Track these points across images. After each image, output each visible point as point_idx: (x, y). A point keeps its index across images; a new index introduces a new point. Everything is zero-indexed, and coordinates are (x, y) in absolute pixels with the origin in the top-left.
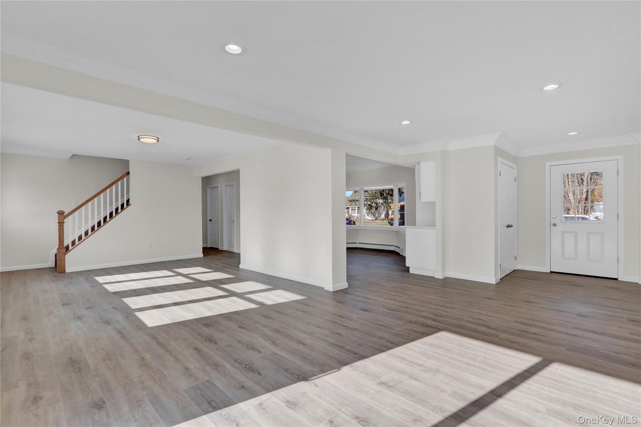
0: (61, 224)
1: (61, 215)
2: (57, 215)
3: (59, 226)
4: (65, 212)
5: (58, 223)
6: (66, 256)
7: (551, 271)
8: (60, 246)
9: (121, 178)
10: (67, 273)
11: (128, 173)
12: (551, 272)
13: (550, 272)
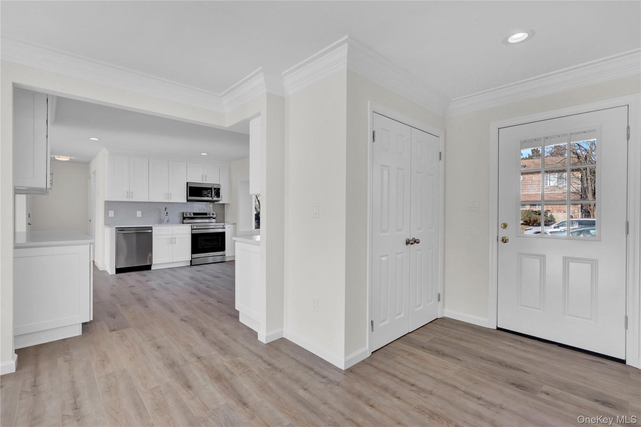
7: (498, 327)
12: (498, 329)
13: (496, 328)
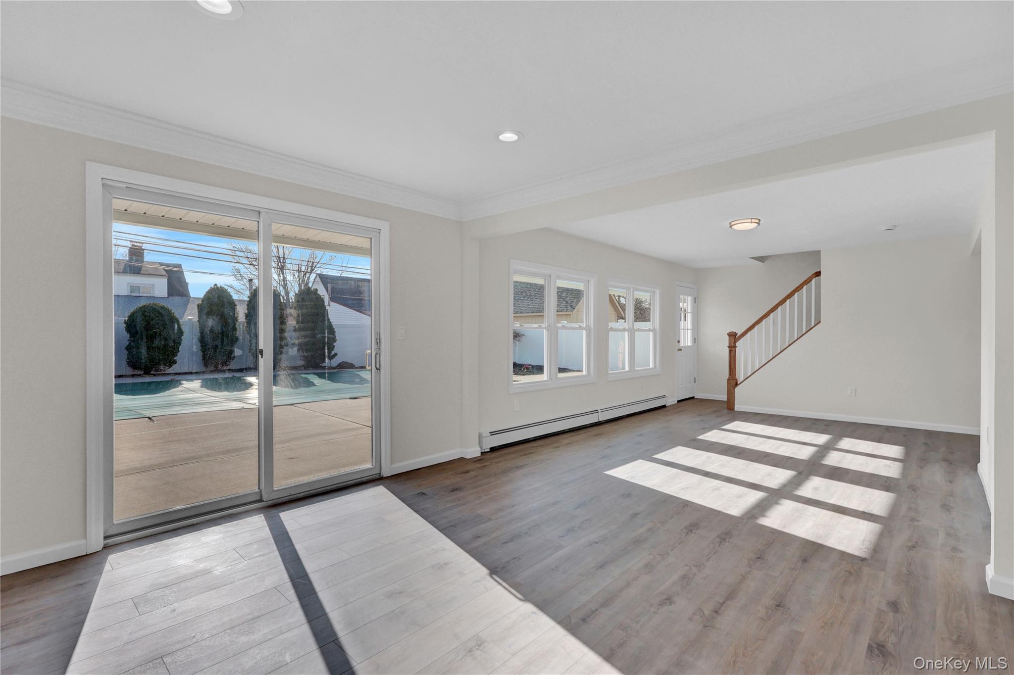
0: (732, 348)
1: (734, 337)
2: (728, 337)
3: (730, 351)
4: (737, 334)
5: (729, 347)
6: (736, 389)
8: (730, 376)
9: (807, 282)
10: (737, 411)
11: (818, 274)
